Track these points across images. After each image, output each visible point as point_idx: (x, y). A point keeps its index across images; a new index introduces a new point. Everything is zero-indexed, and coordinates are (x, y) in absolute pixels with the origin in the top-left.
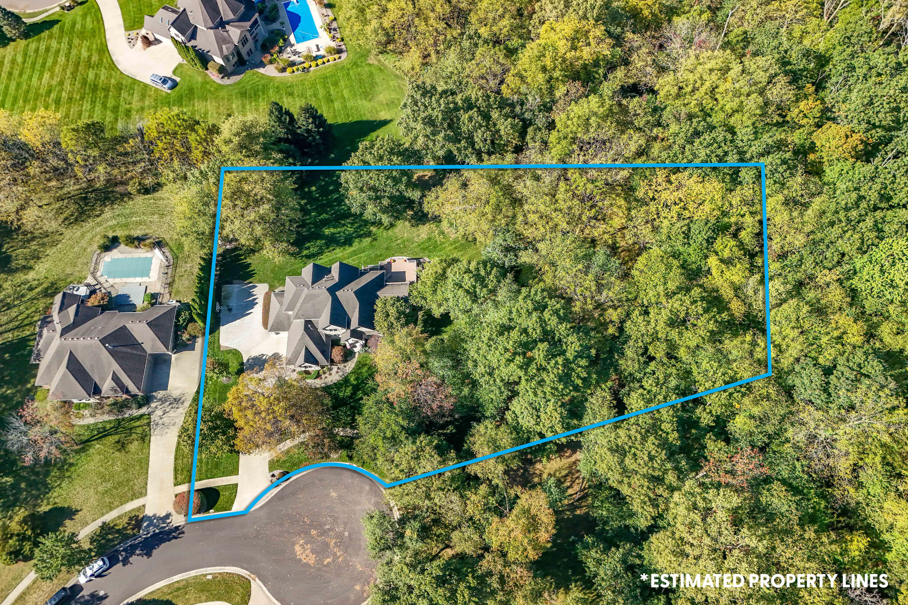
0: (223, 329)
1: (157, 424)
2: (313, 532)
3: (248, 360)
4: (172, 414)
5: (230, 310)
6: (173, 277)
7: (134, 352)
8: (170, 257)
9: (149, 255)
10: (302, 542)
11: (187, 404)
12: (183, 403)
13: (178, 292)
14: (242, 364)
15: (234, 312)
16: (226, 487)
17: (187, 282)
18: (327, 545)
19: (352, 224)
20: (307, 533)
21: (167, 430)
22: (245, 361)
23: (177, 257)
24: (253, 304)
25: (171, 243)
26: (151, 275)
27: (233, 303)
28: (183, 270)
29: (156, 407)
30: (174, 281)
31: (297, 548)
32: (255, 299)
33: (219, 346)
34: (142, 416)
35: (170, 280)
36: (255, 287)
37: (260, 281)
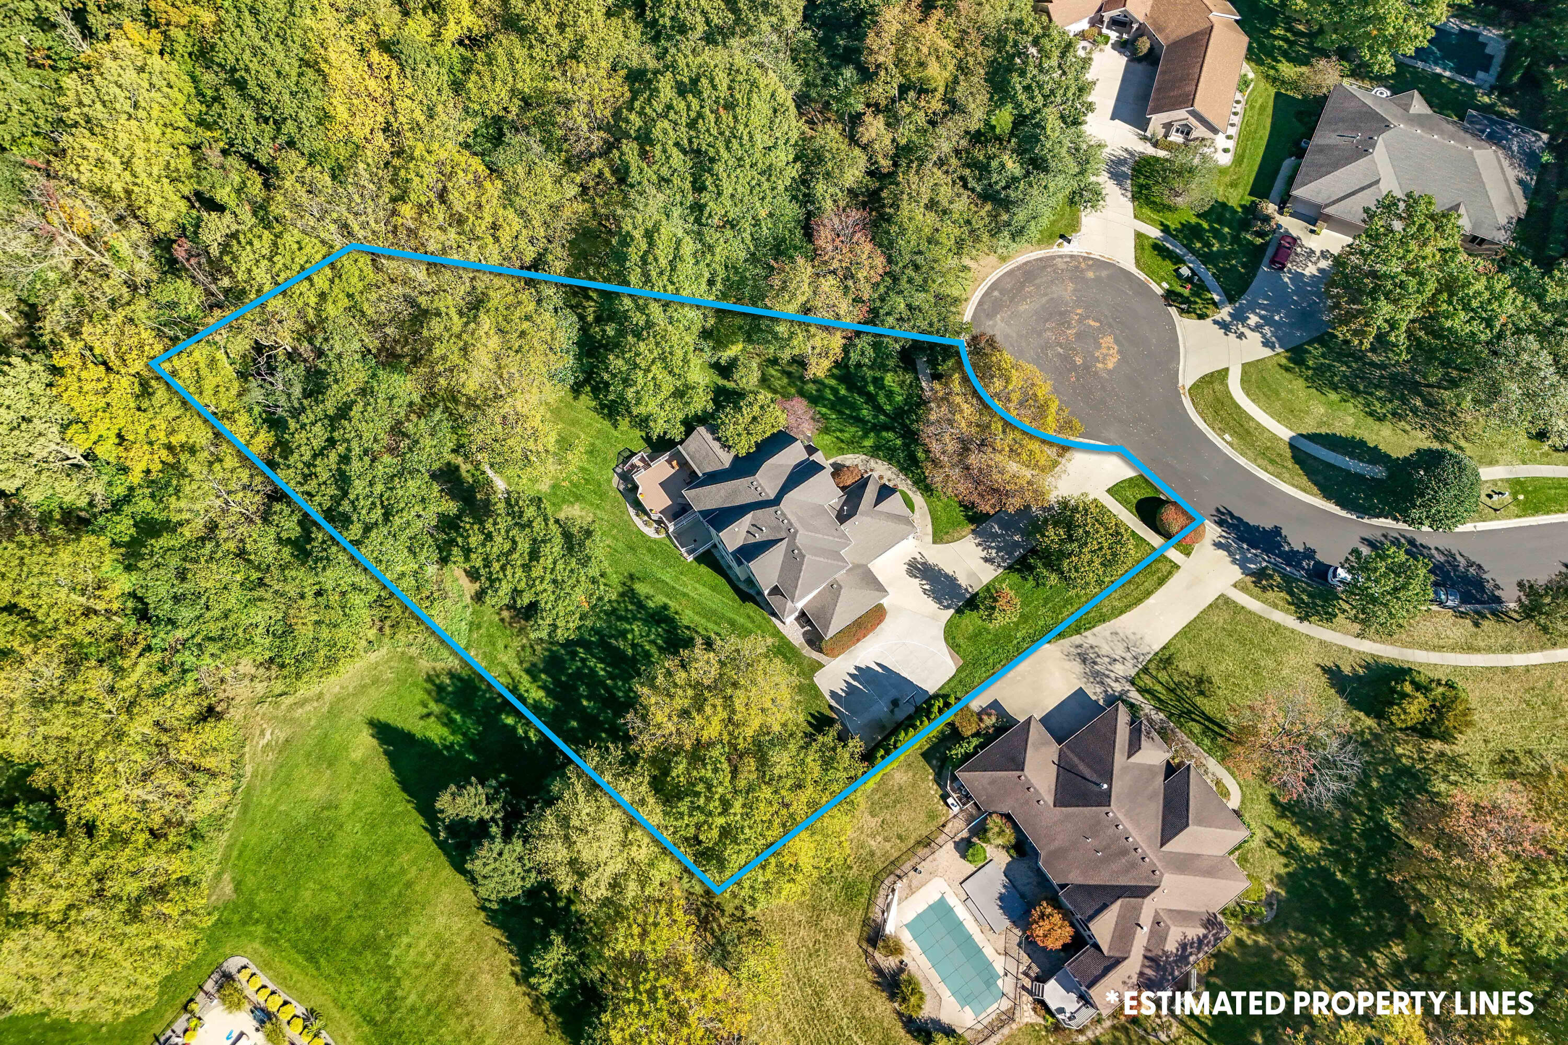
0: (931, 685)
1: (1135, 658)
2: (1079, 361)
3: (947, 607)
4: (1105, 649)
5: (895, 703)
6: (912, 850)
7: (1076, 760)
8: (882, 893)
9: (906, 938)
10: (1100, 365)
11: (1077, 639)
12: (1080, 646)
13: (932, 816)
14: (959, 611)
15: (894, 693)
16: (1124, 502)
17: (903, 818)
18: (1079, 336)
19: (623, 634)
20: (1086, 367)
21: (1132, 637)
22: (952, 611)
23: (875, 878)
24: (863, 674)
25: (859, 916)
26: (937, 897)
27: (882, 708)
28: (888, 845)
29: (1117, 680)
30: (919, 843)
31: (1110, 366)
32: (852, 676)
33: (960, 670)
34: (1142, 691)
35: (922, 852)
36: (833, 694)
37: (817, 694)
